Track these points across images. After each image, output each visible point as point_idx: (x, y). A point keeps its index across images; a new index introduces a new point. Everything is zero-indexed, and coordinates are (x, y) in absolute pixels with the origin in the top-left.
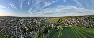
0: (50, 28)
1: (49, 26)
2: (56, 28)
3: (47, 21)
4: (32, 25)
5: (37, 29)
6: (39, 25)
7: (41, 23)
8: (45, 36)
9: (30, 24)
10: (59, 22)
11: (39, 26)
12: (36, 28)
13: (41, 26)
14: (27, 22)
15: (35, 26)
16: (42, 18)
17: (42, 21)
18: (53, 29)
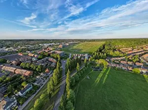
0: (80, 61)
1: (79, 57)
2: (93, 64)
3: (75, 47)
4: (40, 59)
5: (53, 65)
6: (59, 56)
7: (61, 52)
8: (71, 74)
9: (34, 59)
10: (100, 51)
11: (57, 59)
12: (52, 62)
13: (61, 58)
14: (20, 57)
15: (47, 60)
16: (63, 41)
17: (63, 47)
18: (86, 64)
